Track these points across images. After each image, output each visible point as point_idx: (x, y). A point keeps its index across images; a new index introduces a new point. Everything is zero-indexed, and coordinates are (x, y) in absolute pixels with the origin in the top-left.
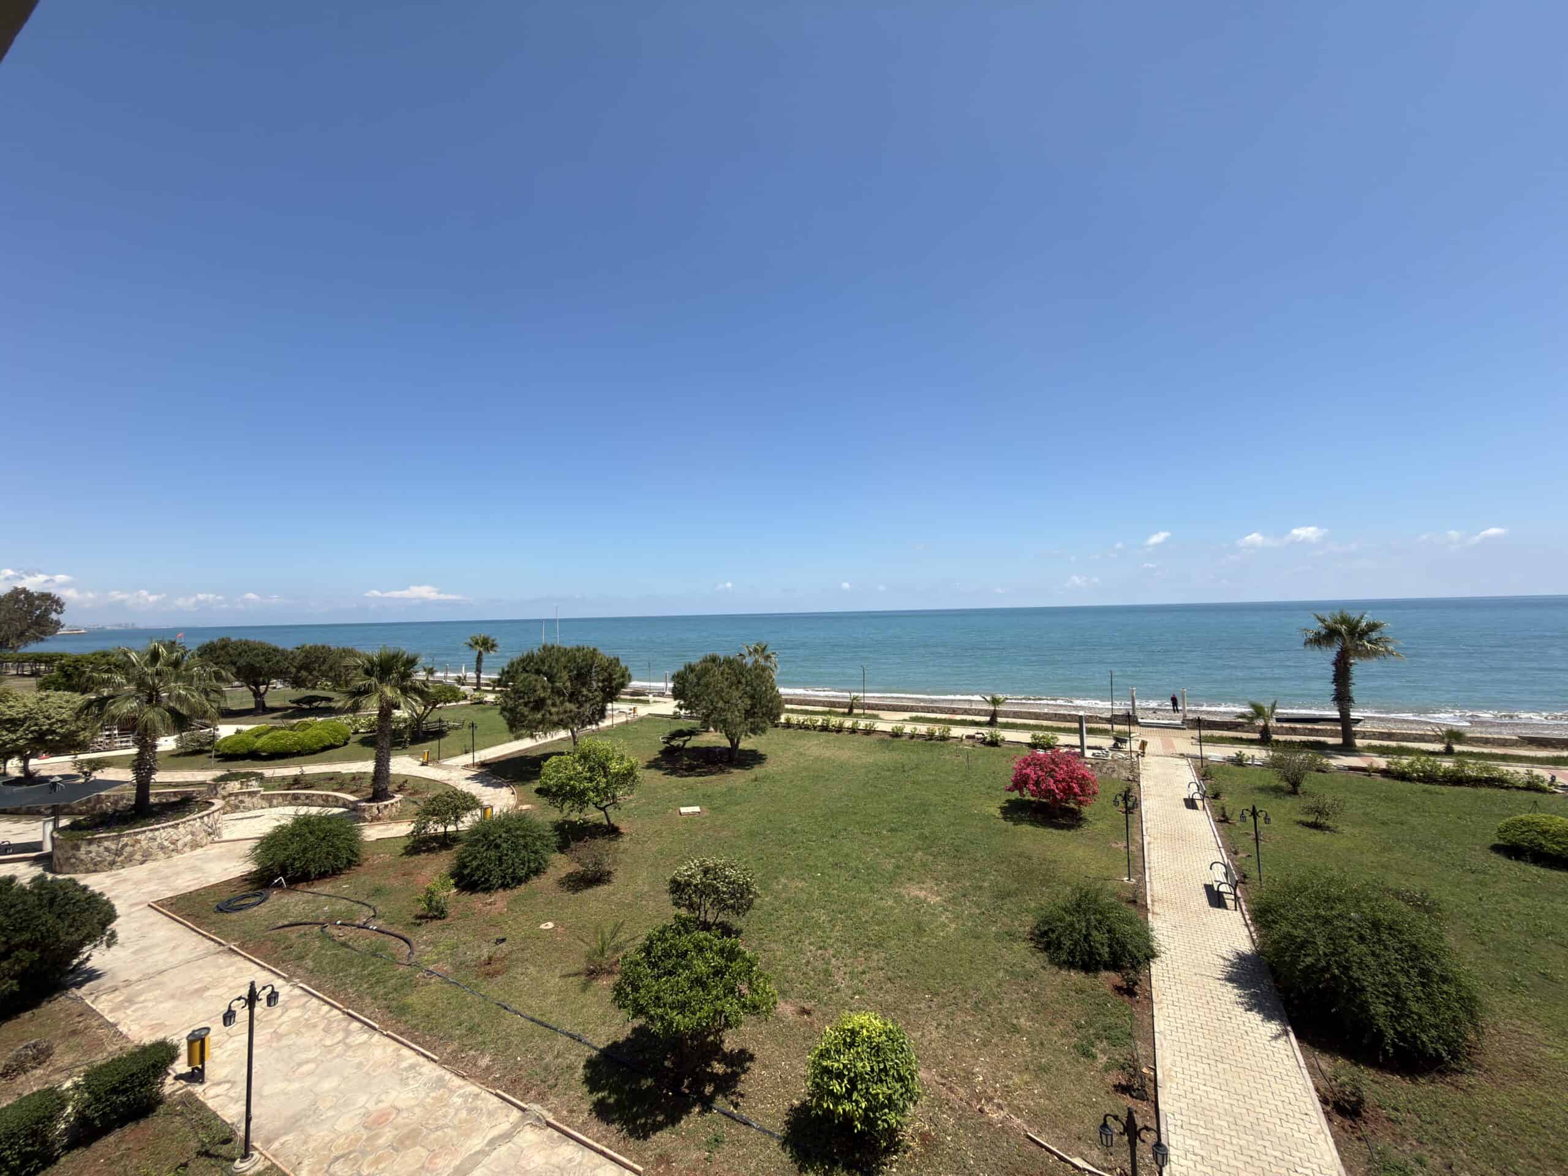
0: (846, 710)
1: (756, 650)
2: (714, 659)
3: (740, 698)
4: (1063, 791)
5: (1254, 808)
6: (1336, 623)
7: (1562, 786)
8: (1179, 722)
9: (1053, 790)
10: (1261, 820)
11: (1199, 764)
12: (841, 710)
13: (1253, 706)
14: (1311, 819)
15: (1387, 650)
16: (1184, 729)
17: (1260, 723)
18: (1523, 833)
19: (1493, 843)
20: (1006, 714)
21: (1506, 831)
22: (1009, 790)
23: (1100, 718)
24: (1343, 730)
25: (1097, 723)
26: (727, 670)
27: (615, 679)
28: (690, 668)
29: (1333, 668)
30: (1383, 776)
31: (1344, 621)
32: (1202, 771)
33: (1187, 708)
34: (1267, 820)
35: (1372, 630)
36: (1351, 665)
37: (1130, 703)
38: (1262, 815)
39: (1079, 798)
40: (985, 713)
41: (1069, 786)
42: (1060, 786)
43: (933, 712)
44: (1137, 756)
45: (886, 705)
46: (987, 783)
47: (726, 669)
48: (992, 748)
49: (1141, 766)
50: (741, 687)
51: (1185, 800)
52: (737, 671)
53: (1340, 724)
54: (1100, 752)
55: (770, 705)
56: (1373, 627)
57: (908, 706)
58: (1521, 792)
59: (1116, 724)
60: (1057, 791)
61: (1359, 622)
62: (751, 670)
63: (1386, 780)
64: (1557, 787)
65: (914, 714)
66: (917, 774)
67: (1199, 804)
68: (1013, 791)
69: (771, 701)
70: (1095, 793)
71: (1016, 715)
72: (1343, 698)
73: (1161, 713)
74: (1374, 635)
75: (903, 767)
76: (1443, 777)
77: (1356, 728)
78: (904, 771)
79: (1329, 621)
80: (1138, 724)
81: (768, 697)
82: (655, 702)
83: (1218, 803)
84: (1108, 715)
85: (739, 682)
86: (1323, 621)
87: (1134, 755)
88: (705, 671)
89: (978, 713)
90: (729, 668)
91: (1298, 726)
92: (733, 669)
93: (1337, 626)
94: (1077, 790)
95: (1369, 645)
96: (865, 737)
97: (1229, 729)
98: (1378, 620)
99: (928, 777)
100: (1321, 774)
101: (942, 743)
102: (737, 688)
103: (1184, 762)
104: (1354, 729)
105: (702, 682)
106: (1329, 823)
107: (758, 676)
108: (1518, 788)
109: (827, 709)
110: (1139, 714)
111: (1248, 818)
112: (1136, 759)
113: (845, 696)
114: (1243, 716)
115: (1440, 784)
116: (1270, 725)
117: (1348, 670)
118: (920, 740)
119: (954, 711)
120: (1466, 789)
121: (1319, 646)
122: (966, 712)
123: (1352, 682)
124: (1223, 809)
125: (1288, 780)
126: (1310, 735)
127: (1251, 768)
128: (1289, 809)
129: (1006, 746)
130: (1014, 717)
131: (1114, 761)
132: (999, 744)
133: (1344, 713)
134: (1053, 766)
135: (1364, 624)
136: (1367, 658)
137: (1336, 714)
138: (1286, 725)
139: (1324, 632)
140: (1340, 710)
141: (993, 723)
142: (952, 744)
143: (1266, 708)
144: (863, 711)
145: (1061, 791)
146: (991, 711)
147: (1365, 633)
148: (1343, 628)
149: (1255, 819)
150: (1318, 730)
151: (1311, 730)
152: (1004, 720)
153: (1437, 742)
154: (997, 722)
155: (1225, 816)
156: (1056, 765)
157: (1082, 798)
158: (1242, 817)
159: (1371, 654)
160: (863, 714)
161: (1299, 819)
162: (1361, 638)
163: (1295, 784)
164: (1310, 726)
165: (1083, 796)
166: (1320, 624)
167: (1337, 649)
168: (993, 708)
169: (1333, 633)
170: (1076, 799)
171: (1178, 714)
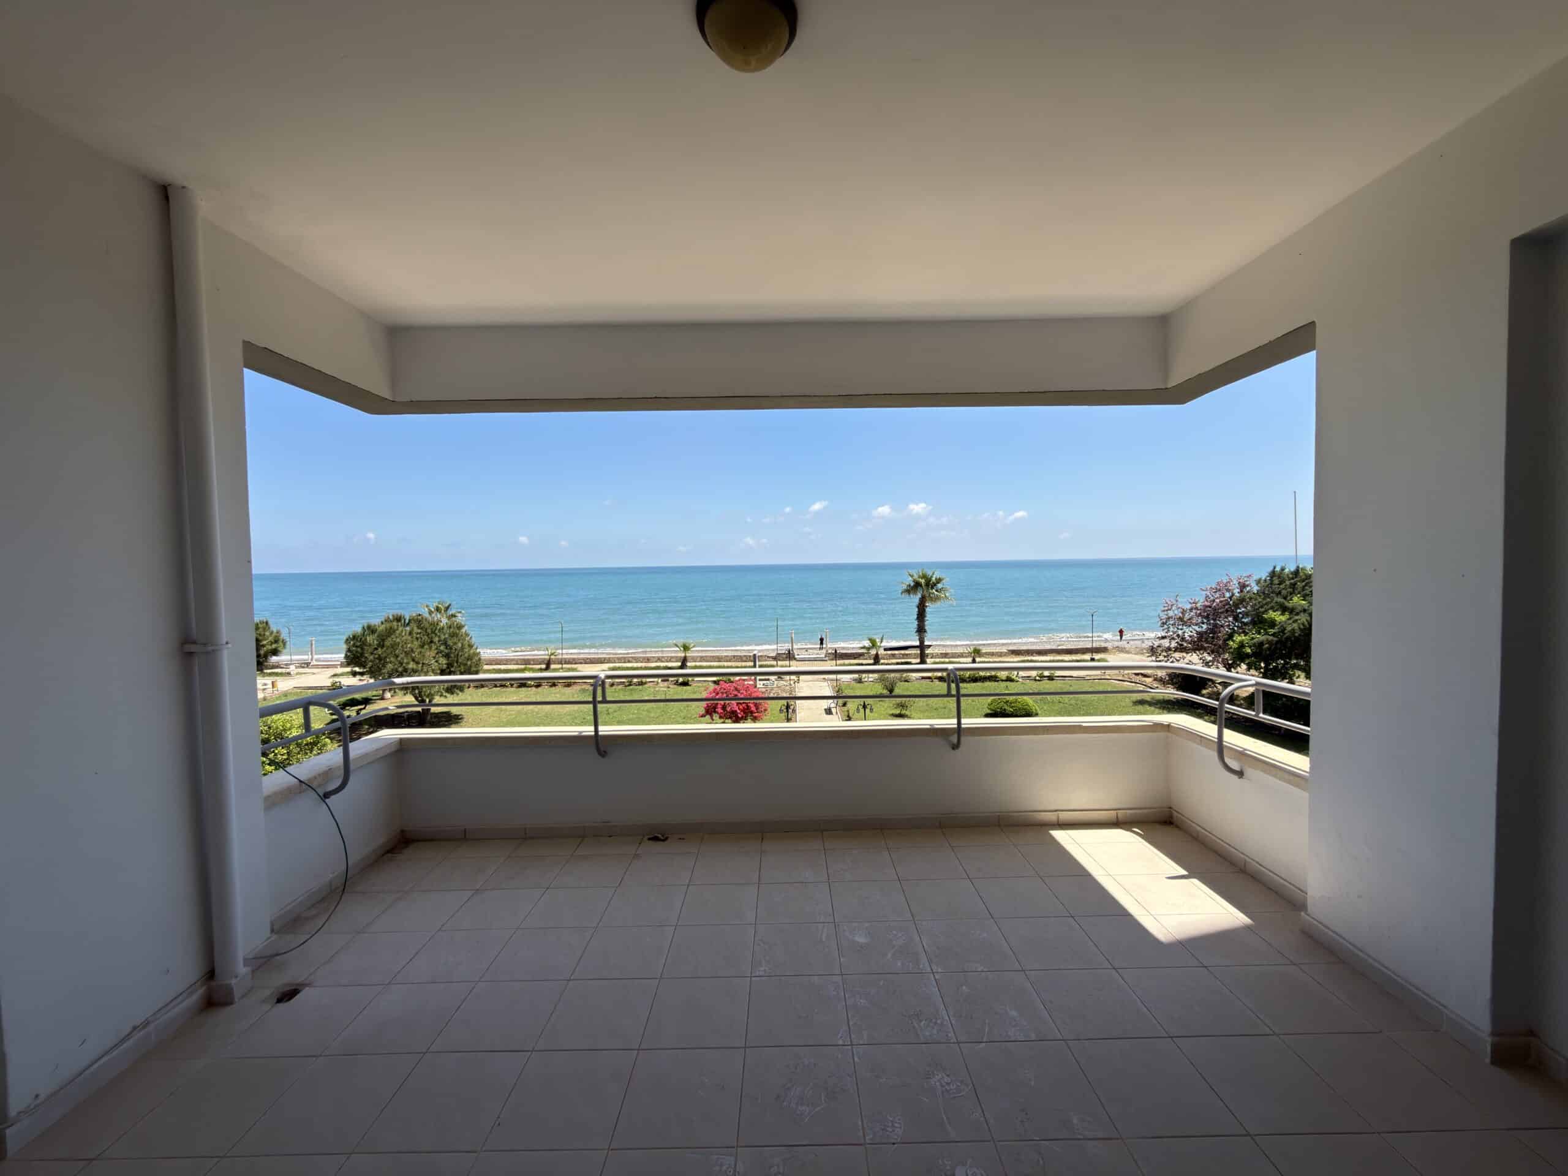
0: (544, 666)
1: (438, 609)
2: (398, 619)
3: (434, 658)
4: (744, 710)
5: (864, 703)
6: (919, 578)
7: (1022, 677)
8: (823, 656)
9: (736, 711)
10: (868, 711)
11: (835, 684)
12: (539, 667)
13: (870, 640)
14: (897, 712)
15: (945, 596)
16: (826, 660)
17: (873, 652)
18: (998, 704)
19: (986, 712)
20: (694, 659)
21: (992, 704)
22: (702, 716)
23: (768, 657)
24: (921, 653)
25: (766, 661)
26: (416, 630)
27: (264, 646)
28: (371, 629)
29: (917, 610)
30: (940, 681)
31: (924, 576)
32: (837, 689)
33: (829, 646)
34: (871, 710)
35: (938, 583)
36: (926, 606)
37: (790, 645)
38: (869, 707)
39: (754, 715)
40: (677, 659)
41: (747, 706)
42: (741, 707)
43: (629, 662)
44: (794, 683)
45: (583, 659)
46: (682, 714)
47: (415, 628)
48: (685, 688)
49: (797, 690)
50: (434, 647)
51: (825, 710)
52: (429, 631)
53: (918, 649)
54: (768, 682)
55: (469, 663)
56: (939, 581)
57: (605, 659)
58: (1004, 682)
59: (780, 660)
60: (739, 711)
61: (932, 577)
62: (443, 628)
63: (940, 683)
64: (1019, 678)
65: (612, 665)
66: (621, 715)
67: (834, 710)
68: (705, 716)
69: (469, 658)
70: (765, 710)
71: (702, 659)
72: (921, 630)
73: (811, 651)
74: (940, 586)
75: (607, 711)
76: (969, 678)
77: (928, 651)
78: (608, 714)
79: (916, 577)
80: (795, 659)
81: (466, 655)
82: (298, 674)
83: (845, 709)
84: (774, 654)
85: (432, 642)
86: (912, 576)
87: (792, 682)
88: (390, 632)
89: (670, 660)
90: (418, 627)
91: (896, 652)
92: (422, 629)
93: (920, 580)
94: (753, 709)
95: (936, 593)
96: (566, 688)
97: (855, 658)
98: (942, 576)
99: (631, 716)
100: (906, 683)
101: (641, 687)
102: (430, 648)
103: (825, 684)
104: (927, 652)
105: (388, 643)
106: (907, 713)
107: (453, 635)
108: (1002, 681)
109: (523, 667)
110: (796, 652)
111: (861, 710)
112: (793, 685)
113: (542, 654)
114: (864, 648)
115: (969, 682)
116: (879, 653)
117: (924, 610)
118: (620, 687)
119: (648, 660)
120: (979, 684)
121: (909, 594)
122: (659, 659)
123: (926, 619)
124: (848, 711)
125: (887, 689)
126: (903, 658)
127: (866, 683)
128: (886, 707)
129: (695, 685)
130: (700, 661)
131: (778, 687)
132: (690, 684)
133: (922, 641)
134: (736, 693)
135: (934, 579)
136: (935, 601)
137: (918, 643)
138: (889, 652)
139: (912, 584)
140: (919, 640)
141: (683, 666)
142: (649, 687)
143: (877, 640)
144: (560, 666)
145: (742, 711)
146: (681, 657)
147: (935, 585)
148: (923, 581)
149: (865, 710)
150: (907, 655)
151: (903, 655)
152: (693, 664)
153: (966, 657)
154: (686, 666)
155: (848, 716)
156: (739, 691)
157: (756, 714)
158: (858, 710)
159: (937, 598)
160: (559, 669)
161: (891, 712)
162: (932, 588)
163: (891, 691)
164: (903, 652)
165: (757, 712)
166: (911, 578)
167: (919, 596)
168: (683, 655)
169: (917, 585)
170: (753, 716)
171: (824, 651)
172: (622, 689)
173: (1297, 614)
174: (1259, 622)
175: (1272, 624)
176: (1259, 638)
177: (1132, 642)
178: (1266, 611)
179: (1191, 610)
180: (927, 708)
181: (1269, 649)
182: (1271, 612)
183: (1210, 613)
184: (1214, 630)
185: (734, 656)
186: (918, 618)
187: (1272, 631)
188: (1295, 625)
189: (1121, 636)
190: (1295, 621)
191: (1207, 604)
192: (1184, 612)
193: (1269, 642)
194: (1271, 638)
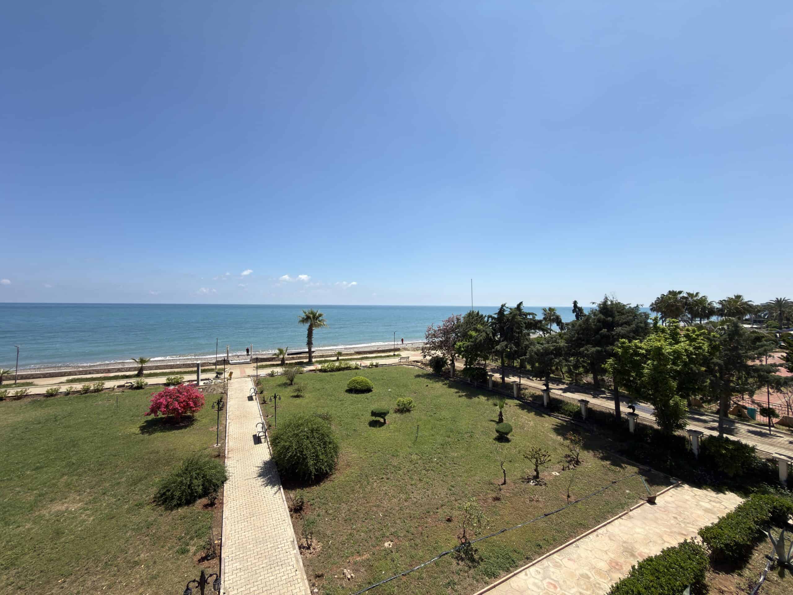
4: (184, 407)
5: (275, 395)
6: (309, 314)
7: (362, 367)
8: (249, 360)
9: (177, 408)
10: (277, 399)
11: (256, 379)
13: (279, 349)
14: (296, 394)
15: (324, 324)
16: (251, 363)
17: (281, 356)
18: (353, 384)
19: (346, 389)
20: (150, 368)
21: (349, 384)
22: (147, 415)
23: (210, 363)
24: (309, 356)
25: (208, 366)
29: (307, 332)
31: (312, 313)
32: (257, 382)
33: (253, 353)
34: (280, 398)
35: (320, 317)
36: (313, 330)
37: (226, 354)
38: (278, 397)
39: (193, 409)
40: (134, 369)
41: (187, 404)
42: (182, 405)
43: (89, 373)
45: (42, 374)
46: (131, 413)
48: (138, 391)
49: (229, 385)
51: (248, 397)
53: (308, 353)
54: (208, 381)
56: (320, 315)
57: (67, 372)
59: (218, 365)
60: (179, 408)
61: (316, 313)
63: (320, 373)
65: (71, 377)
66: (69, 421)
67: (254, 398)
68: (150, 415)
70: (202, 404)
72: (310, 344)
73: (241, 357)
74: (320, 318)
75: (55, 418)
76: (336, 369)
77: (313, 355)
78: (56, 421)
79: (307, 313)
80: (229, 364)
83: (262, 395)
84: (214, 361)
86: (305, 313)
89: (129, 369)
91: (295, 356)
94: (192, 405)
95: (319, 322)
96: (15, 401)
97: (269, 361)
98: (322, 313)
100: (301, 375)
101: (97, 394)
103: (249, 379)
106: (302, 394)
108: (353, 369)
110: (230, 359)
111: (273, 399)
114: (275, 354)
115: (335, 372)
116: (285, 357)
117: (312, 332)
118: (75, 395)
119: (109, 371)
120: (341, 372)
121: (303, 323)
122: (119, 370)
123: (313, 336)
124: (264, 397)
125: (289, 380)
126: (298, 359)
127: (276, 377)
128: (288, 392)
129: (148, 387)
130: (156, 369)
131: (215, 384)
132: (143, 387)
133: (310, 349)
134: (178, 394)
135: (317, 314)
136: (318, 327)
137: (307, 350)
138: (291, 356)
139: (305, 317)
140: (308, 348)
141: (140, 375)
142: (105, 393)
143: (284, 350)
144: (13, 382)
145: (182, 407)
146: (139, 367)
147: (318, 318)
148: (311, 316)
149: (275, 399)
150: (301, 357)
151: (299, 357)
152: (148, 372)
153: (334, 357)
154: (142, 374)
155: (264, 401)
156: (181, 393)
157: (195, 409)
158: (271, 399)
159: (319, 325)
160: (13, 384)
161: (292, 395)
162: (316, 319)
163: (292, 381)
164: (298, 356)
165: (195, 407)
166: (304, 314)
167: (309, 324)
168: (140, 366)
169: (308, 318)
170: (191, 410)
171: (249, 357)
172: (77, 397)
173: (482, 333)
174: (465, 336)
175: (471, 337)
176: (467, 343)
177: (408, 345)
178: (468, 331)
179: (439, 330)
180: (313, 389)
181: (470, 348)
182: (470, 331)
183: (446, 332)
184: (447, 340)
185: (184, 364)
186: (308, 336)
187: (471, 340)
188: (481, 338)
189: (402, 342)
190: (481, 336)
191: (445, 327)
192: (435, 331)
193: (471, 345)
194: (471, 343)
